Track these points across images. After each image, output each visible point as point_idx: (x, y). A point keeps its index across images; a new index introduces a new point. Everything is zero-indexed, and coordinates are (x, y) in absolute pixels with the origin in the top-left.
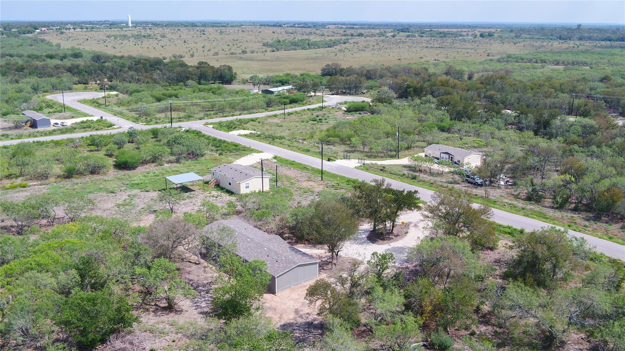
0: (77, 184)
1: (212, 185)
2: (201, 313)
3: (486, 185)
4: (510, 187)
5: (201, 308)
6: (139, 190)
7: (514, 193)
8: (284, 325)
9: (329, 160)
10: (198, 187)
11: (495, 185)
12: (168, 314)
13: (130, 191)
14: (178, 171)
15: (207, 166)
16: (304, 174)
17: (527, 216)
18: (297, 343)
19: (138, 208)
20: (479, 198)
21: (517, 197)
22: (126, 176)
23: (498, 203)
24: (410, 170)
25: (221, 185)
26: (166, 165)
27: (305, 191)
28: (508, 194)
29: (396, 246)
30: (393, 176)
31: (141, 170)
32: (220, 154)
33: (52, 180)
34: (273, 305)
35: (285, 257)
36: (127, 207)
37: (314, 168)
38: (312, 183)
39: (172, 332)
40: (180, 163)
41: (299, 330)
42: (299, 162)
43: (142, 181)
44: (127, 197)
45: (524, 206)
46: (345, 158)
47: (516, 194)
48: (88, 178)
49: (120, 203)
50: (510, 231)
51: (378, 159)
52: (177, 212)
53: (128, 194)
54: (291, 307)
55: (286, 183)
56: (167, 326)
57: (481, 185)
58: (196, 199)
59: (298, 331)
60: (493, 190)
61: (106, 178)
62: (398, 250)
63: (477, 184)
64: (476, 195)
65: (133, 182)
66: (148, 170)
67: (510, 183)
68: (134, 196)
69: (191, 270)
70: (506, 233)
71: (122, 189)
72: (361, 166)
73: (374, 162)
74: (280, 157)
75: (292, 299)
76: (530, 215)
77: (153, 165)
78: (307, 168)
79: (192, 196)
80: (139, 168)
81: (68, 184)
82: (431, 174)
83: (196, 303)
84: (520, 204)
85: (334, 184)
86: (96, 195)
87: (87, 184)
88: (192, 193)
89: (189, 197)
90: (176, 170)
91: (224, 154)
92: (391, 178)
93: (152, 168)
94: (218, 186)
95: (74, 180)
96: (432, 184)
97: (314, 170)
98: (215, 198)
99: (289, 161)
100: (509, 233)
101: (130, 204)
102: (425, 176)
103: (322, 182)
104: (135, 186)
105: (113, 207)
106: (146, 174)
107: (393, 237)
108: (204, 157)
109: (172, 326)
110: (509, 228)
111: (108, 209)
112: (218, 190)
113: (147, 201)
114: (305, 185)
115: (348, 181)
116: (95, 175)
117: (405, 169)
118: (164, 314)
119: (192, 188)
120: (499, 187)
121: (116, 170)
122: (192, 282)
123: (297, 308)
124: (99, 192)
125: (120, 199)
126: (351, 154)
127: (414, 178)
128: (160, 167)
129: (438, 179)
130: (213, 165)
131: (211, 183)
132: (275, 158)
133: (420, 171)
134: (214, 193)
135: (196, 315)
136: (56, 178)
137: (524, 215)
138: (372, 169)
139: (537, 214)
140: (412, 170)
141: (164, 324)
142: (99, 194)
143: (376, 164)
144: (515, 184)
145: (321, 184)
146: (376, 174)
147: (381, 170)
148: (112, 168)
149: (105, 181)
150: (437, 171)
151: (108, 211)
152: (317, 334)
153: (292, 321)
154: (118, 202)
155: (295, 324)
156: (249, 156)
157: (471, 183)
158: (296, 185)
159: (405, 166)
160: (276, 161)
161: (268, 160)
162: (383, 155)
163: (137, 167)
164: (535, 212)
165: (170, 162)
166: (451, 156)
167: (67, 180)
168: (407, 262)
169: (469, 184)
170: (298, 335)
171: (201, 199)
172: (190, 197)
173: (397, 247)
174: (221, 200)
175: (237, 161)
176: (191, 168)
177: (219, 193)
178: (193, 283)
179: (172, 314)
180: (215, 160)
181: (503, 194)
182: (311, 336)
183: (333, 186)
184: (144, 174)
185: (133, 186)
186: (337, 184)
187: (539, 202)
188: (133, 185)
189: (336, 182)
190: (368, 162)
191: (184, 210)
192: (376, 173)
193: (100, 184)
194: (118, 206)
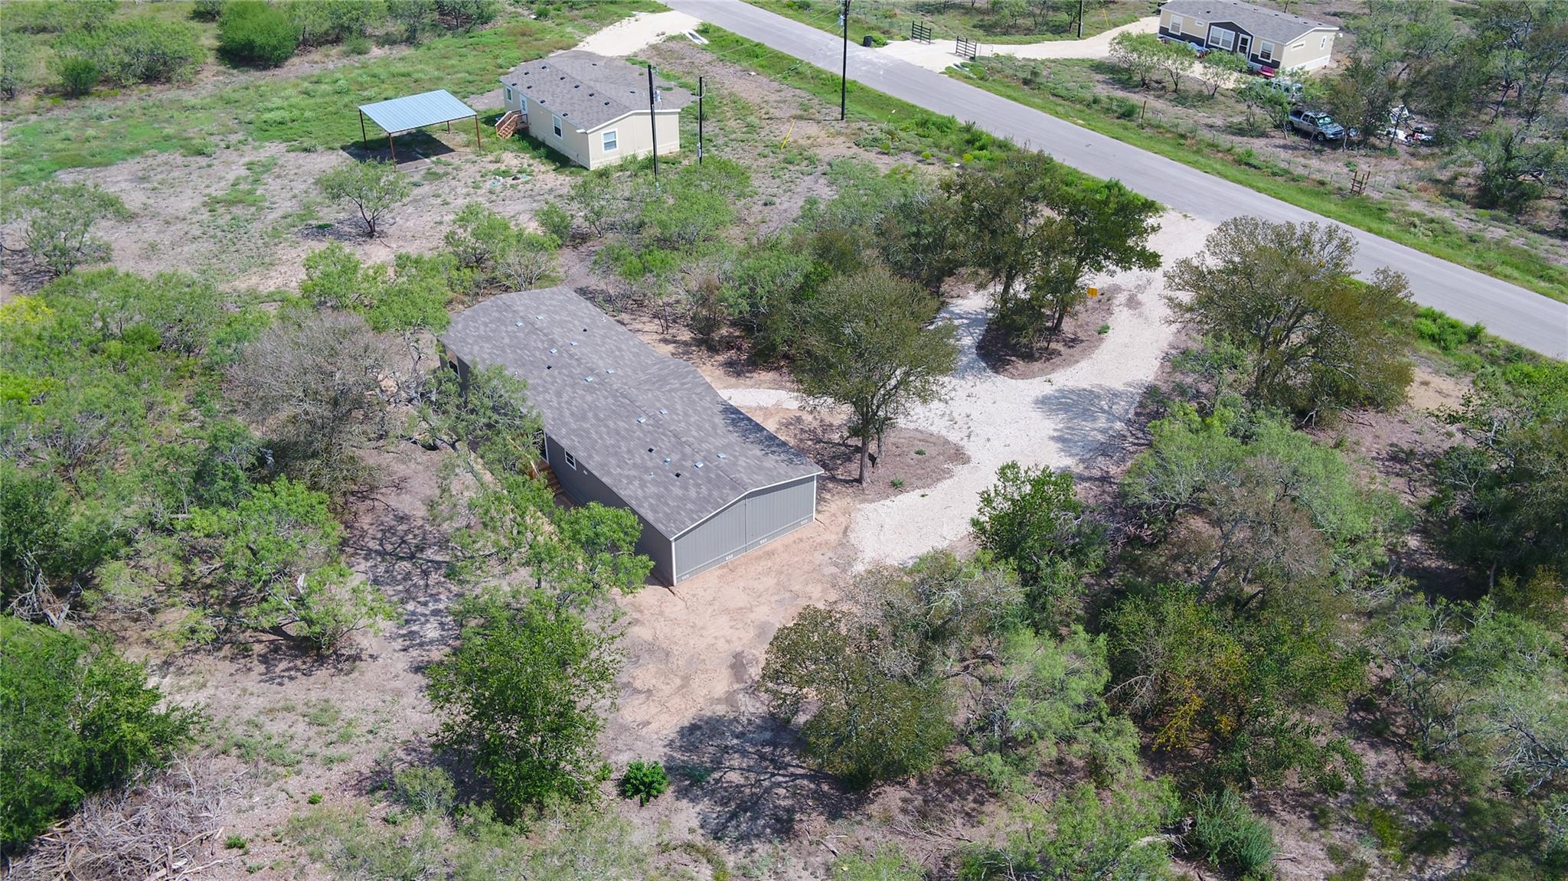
0: (99, 118)
1: (506, 131)
2: (418, 669)
3: (1351, 145)
4: (1424, 150)
5: (421, 645)
6: (283, 147)
7: (1439, 177)
8: (693, 728)
9: (867, 42)
10: (462, 138)
11: (1377, 142)
12: (307, 674)
13: (254, 148)
14: (409, 75)
15: (496, 57)
16: (788, 93)
17: (1487, 269)
18: (734, 815)
19: (272, 216)
20: (1330, 193)
21: (1448, 191)
22: (251, 91)
23: (1391, 215)
24: (1114, 82)
25: (535, 131)
26: (376, 52)
27: (789, 156)
28: (1421, 179)
29: (1071, 384)
30: (1064, 107)
31: (300, 66)
32: (541, 15)
33: (26, 101)
34: (661, 636)
35: (705, 459)
36: (237, 211)
37: (820, 71)
38: (812, 129)
39: (312, 756)
40: (418, 45)
41: (744, 753)
42: (777, 48)
43: (296, 113)
44: (244, 172)
45: (1475, 229)
46: (920, 34)
47: (1443, 178)
48: (136, 98)
49: (220, 194)
50: (1435, 329)
51: (1017, 37)
52: (390, 232)
53: (246, 160)
54: (721, 644)
55: (732, 124)
56: (301, 727)
57: (1334, 143)
58: (454, 183)
59: (736, 761)
60: (1373, 161)
61: (188, 97)
62: (1075, 404)
63: (1320, 138)
64: (1322, 183)
65: (267, 116)
66: (317, 71)
67: (1424, 137)
68: (267, 168)
69: (408, 472)
70: (1422, 335)
71: (234, 138)
72: (963, 65)
73: (1003, 50)
74: (719, 29)
75: (726, 611)
76: (1499, 269)
77: (335, 51)
78: (800, 69)
79: (440, 170)
80: (295, 60)
81: (69, 117)
82: (1181, 97)
83: (407, 622)
84: (1460, 219)
85: (878, 135)
86: (150, 161)
87: (131, 122)
88: (443, 158)
89: (432, 176)
90: (403, 70)
91: (552, 13)
92: (1057, 114)
93: (330, 62)
94: (524, 136)
95: (94, 105)
96: (1183, 136)
97: (819, 80)
98: (510, 181)
99: (747, 45)
100: (1433, 338)
101: (251, 198)
102: (1159, 104)
103: (843, 124)
104: (273, 131)
105: (194, 211)
106: (311, 87)
107: (1059, 347)
108: (490, 24)
109: (315, 729)
110: (1434, 317)
111: (181, 215)
112: (523, 150)
113: (303, 187)
114: (792, 133)
115: (923, 124)
116: (159, 87)
117: (1099, 77)
118: (298, 670)
119: (444, 139)
120: (1391, 152)
121: (222, 68)
122: (405, 527)
123: (739, 649)
124: (162, 151)
125: (220, 178)
126: (936, 17)
127: (1128, 114)
128: (356, 58)
129: (1201, 116)
130: (516, 54)
131: (503, 122)
132: (704, 31)
133: (1144, 85)
134: (511, 160)
135: (403, 674)
136: (40, 97)
137: (1479, 268)
138: (997, 77)
139: (1515, 260)
140: (1119, 81)
141: (291, 717)
142: (163, 157)
143: (1010, 58)
144: (1438, 140)
145: (839, 134)
146: (1009, 97)
147: (1026, 82)
148: (211, 59)
149: (186, 109)
150: (1197, 88)
151: (179, 226)
152: (803, 776)
153: (721, 710)
154: (212, 191)
155: (731, 722)
156: (625, 21)
157: (1304, 134)
158: (763, 134)
159: (1098, 67)
160: (706, 42)
161: (682, 37)
162: (1029, 22)
163: (286, 59)
164: (1511, 251)
165: (388, 40)
166: (1242, 36)
167: (74, 103)
168: (1105, 454)
169: (1297, 139)
170: (734, 777)
171: (470, 181)
172: (435, 174)
173: (1072, 392)
174: (529, 186)
175: (589, 39)
176: (450, 62)
177: (526, 159)
178: (409, 531)
179: (322, 673)
180: (524, 35)
181: (1404, 179)
182: (779, 785)
183: (875, 140)
184: (306, 84)
185: (266, 130)
186: (890, 133)
187: (1520, 213)
188: (265, 127)
189: (884, 126)
190: (986, 50)
191: (410, 224)
192: (1010, 92)
193: (167, 121)
194: (212, 204)
